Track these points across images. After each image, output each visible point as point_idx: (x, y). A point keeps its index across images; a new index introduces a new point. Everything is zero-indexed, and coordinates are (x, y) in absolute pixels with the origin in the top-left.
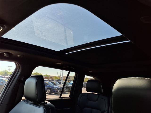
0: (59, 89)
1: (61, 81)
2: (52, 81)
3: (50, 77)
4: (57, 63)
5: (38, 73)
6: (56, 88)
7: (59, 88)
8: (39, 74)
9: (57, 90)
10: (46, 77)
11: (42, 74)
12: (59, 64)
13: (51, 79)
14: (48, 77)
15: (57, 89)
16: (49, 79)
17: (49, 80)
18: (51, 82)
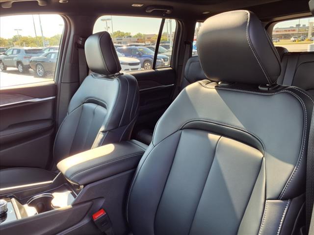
0: (166, 60)
1: (169, 43)
2: (151, 46)
3: (146, 38)
4: (133, 5)
5: (121, 31)
6: (160, 59)
7: (167, 58)
8: (123, 33)
9: (164, 62)
10: (138, 39)
11: (130, 33)
12: (136, 5)
13: (150, 42)
14: (143, 38)
15: (162, 60)
16: (146, 42)
17: (144, 44)
18: (149, 48)
